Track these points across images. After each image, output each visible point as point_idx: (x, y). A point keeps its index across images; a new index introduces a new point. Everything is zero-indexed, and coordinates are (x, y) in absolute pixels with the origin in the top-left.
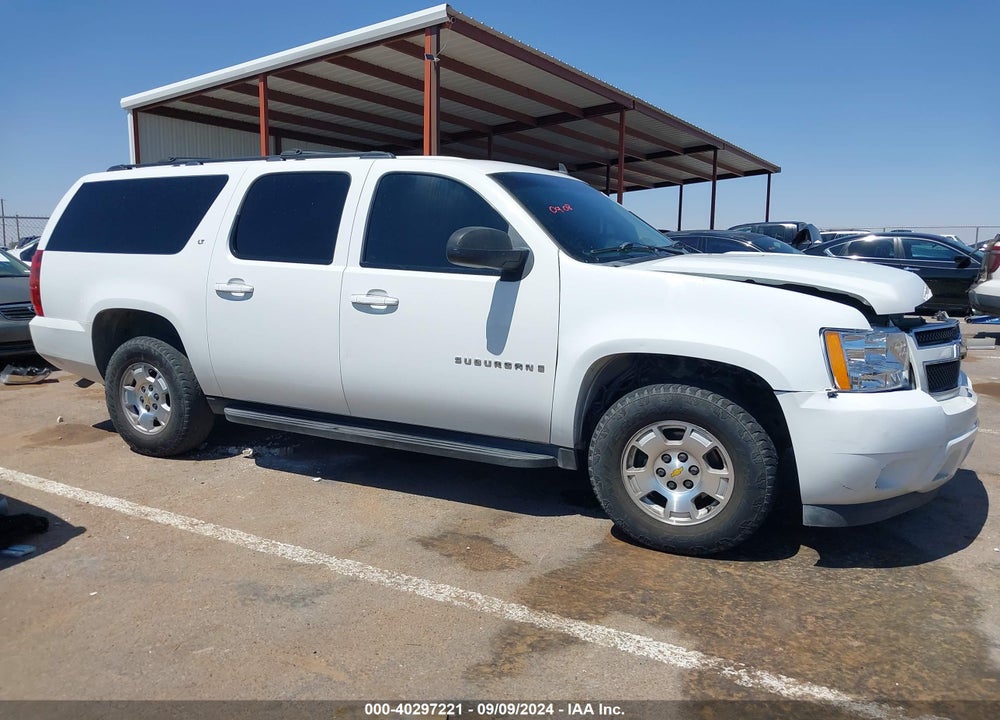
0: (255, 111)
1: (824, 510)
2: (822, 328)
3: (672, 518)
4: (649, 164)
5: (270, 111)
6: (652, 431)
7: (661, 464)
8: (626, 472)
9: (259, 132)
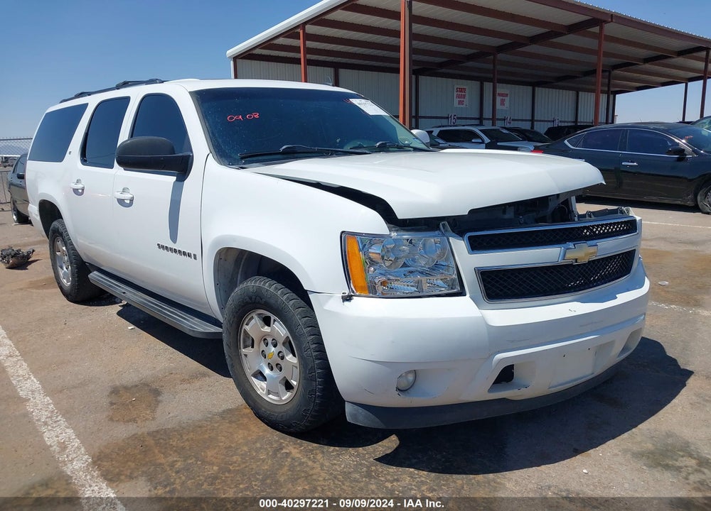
0: (297, 49)
1: (361, 410)
2: (343, 232)
3: (270, 396)
4: (648, 66)
5: (308, 48)
6: (252, 318)
7: (263, 347)
8: (244, 351)
9: (301, 64)
